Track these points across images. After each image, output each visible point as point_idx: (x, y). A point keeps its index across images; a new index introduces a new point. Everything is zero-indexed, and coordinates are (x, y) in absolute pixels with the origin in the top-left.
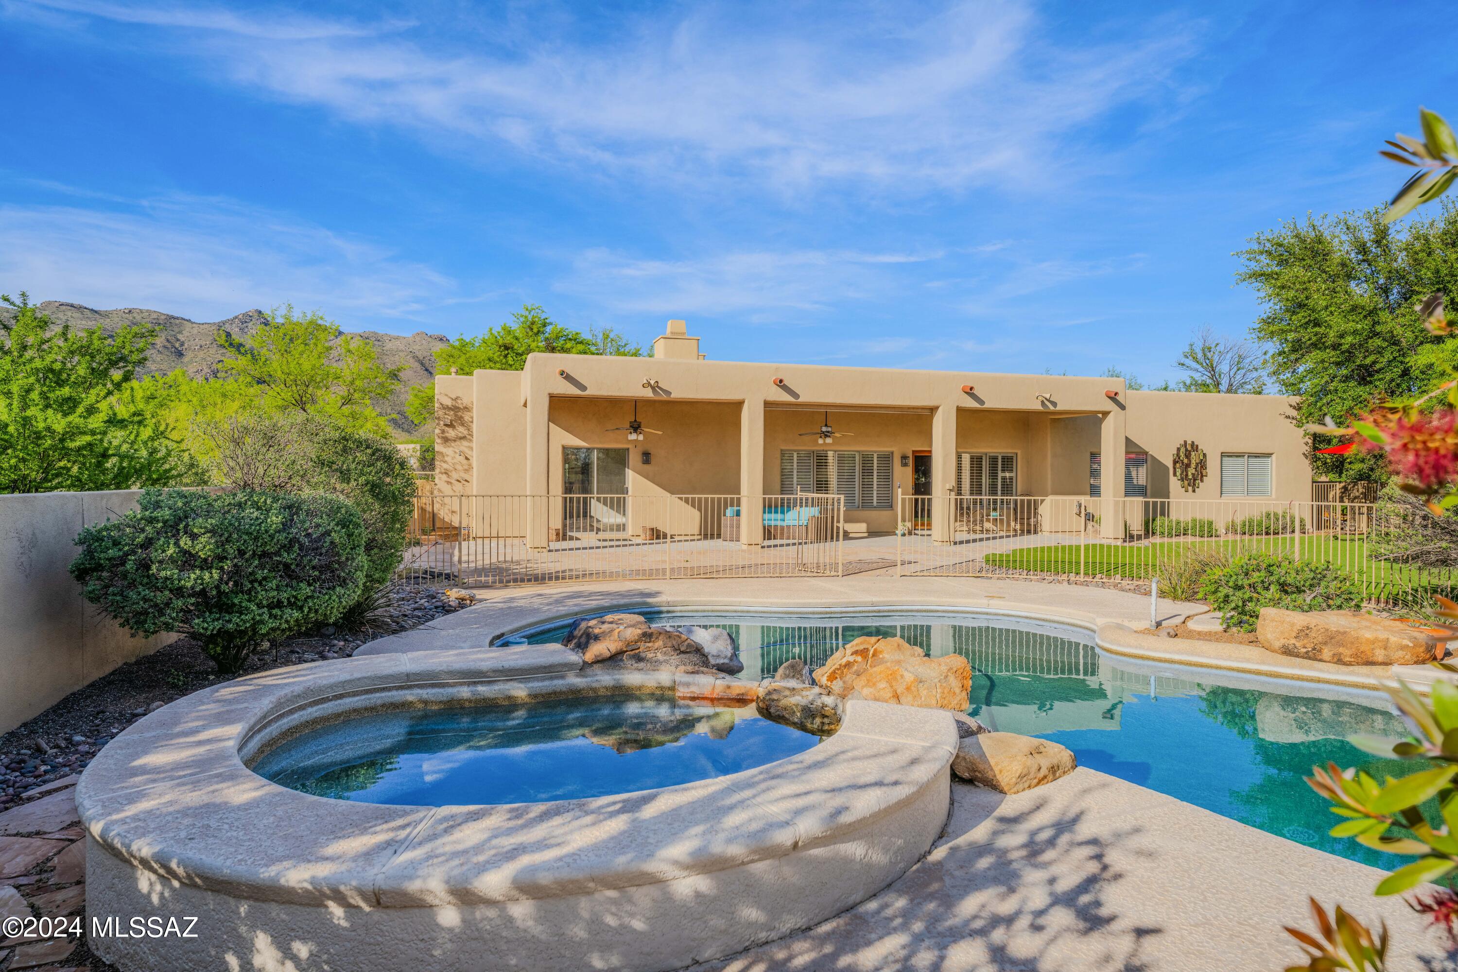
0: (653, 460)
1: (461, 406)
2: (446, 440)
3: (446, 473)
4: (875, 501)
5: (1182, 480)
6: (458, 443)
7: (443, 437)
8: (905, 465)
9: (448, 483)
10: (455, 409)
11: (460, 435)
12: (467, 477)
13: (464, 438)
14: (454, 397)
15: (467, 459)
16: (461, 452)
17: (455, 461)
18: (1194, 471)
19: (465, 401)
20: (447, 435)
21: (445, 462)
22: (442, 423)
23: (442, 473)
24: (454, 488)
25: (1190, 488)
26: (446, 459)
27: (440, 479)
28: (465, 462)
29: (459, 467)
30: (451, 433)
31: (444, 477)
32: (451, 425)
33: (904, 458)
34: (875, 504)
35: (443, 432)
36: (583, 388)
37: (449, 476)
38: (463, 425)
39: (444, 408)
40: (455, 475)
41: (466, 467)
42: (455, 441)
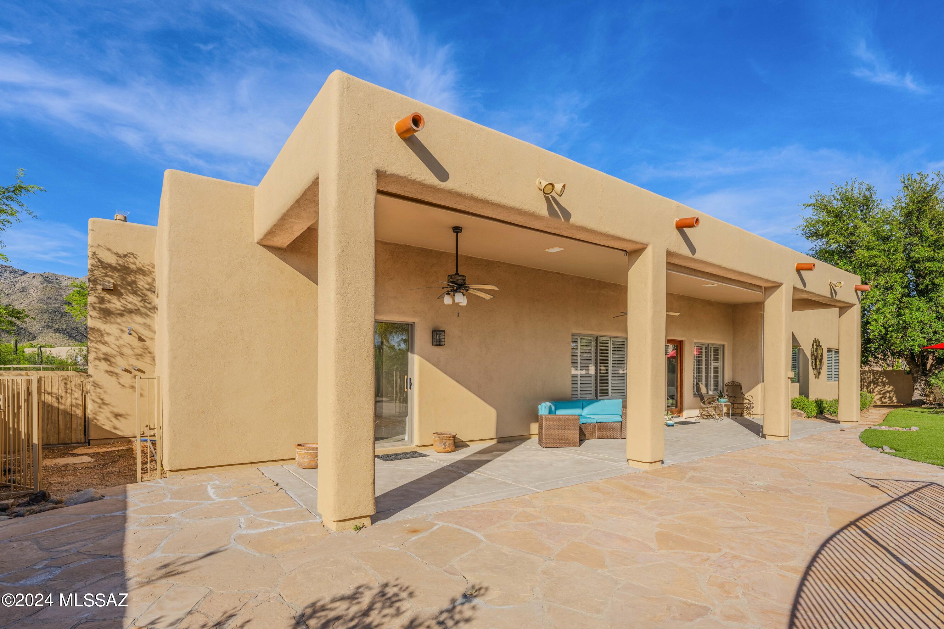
0: (447, 339)
1: (132, 266)
2: (106, 314)
3: (106, 360)
6: (127, 318)
7: (101, 309)
9: (110, 373)
10: (124, 270)
11: (130, 306)
12: (140, 364)
13: (137, 311)
14: (122, 252)
15: (141, 339)
16: (130, 329)
17: (121, 342)
19: (141, 261)
20: (108, 305)
21: (105, 343)
22: (99, 287)
23: (99, 359)
24: (122, 381)
26: (106, 338)
27: (96, 367)
28: (140, 344)
29: (127, 351)
30: (115, 304)
31: (104, 365)
32: (114, 291)
35: (102, 300)
36: (443, 175)
37: (111, 363)
38: (135, 293)
39: (104, 268)
40: (121, 362)
41: (139, 351)
42: (121, 315)
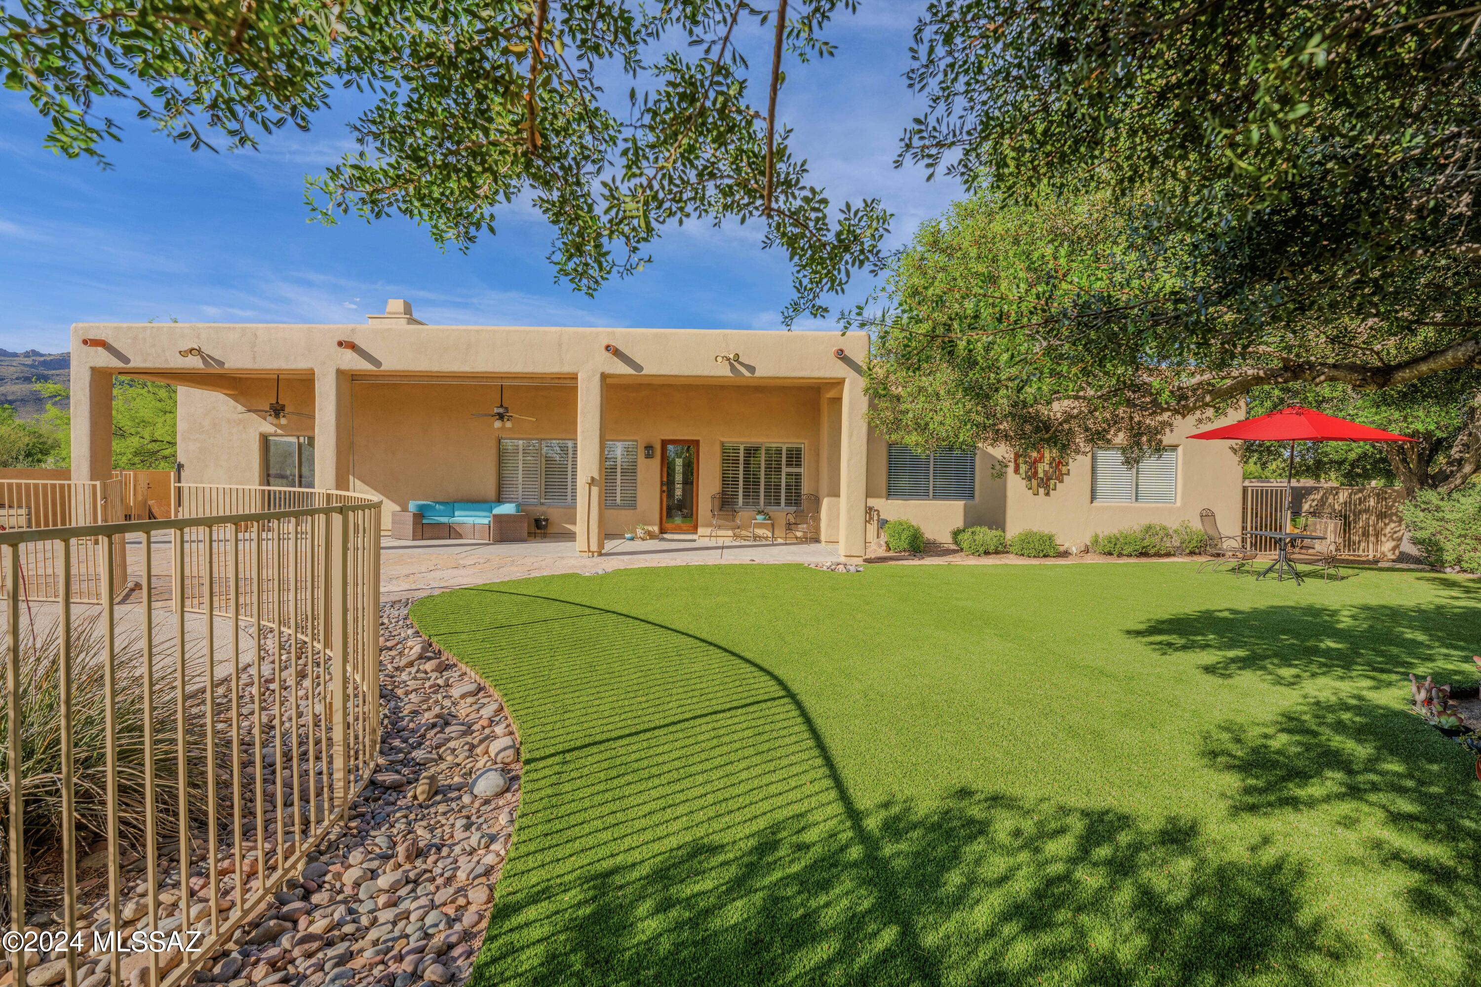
4: (618, 499)
5: (1029, 478)
8: (649, 456)
18: (1047, 468)
25: (1042, 491)
33: (649, 448)
34: (618, 501)
